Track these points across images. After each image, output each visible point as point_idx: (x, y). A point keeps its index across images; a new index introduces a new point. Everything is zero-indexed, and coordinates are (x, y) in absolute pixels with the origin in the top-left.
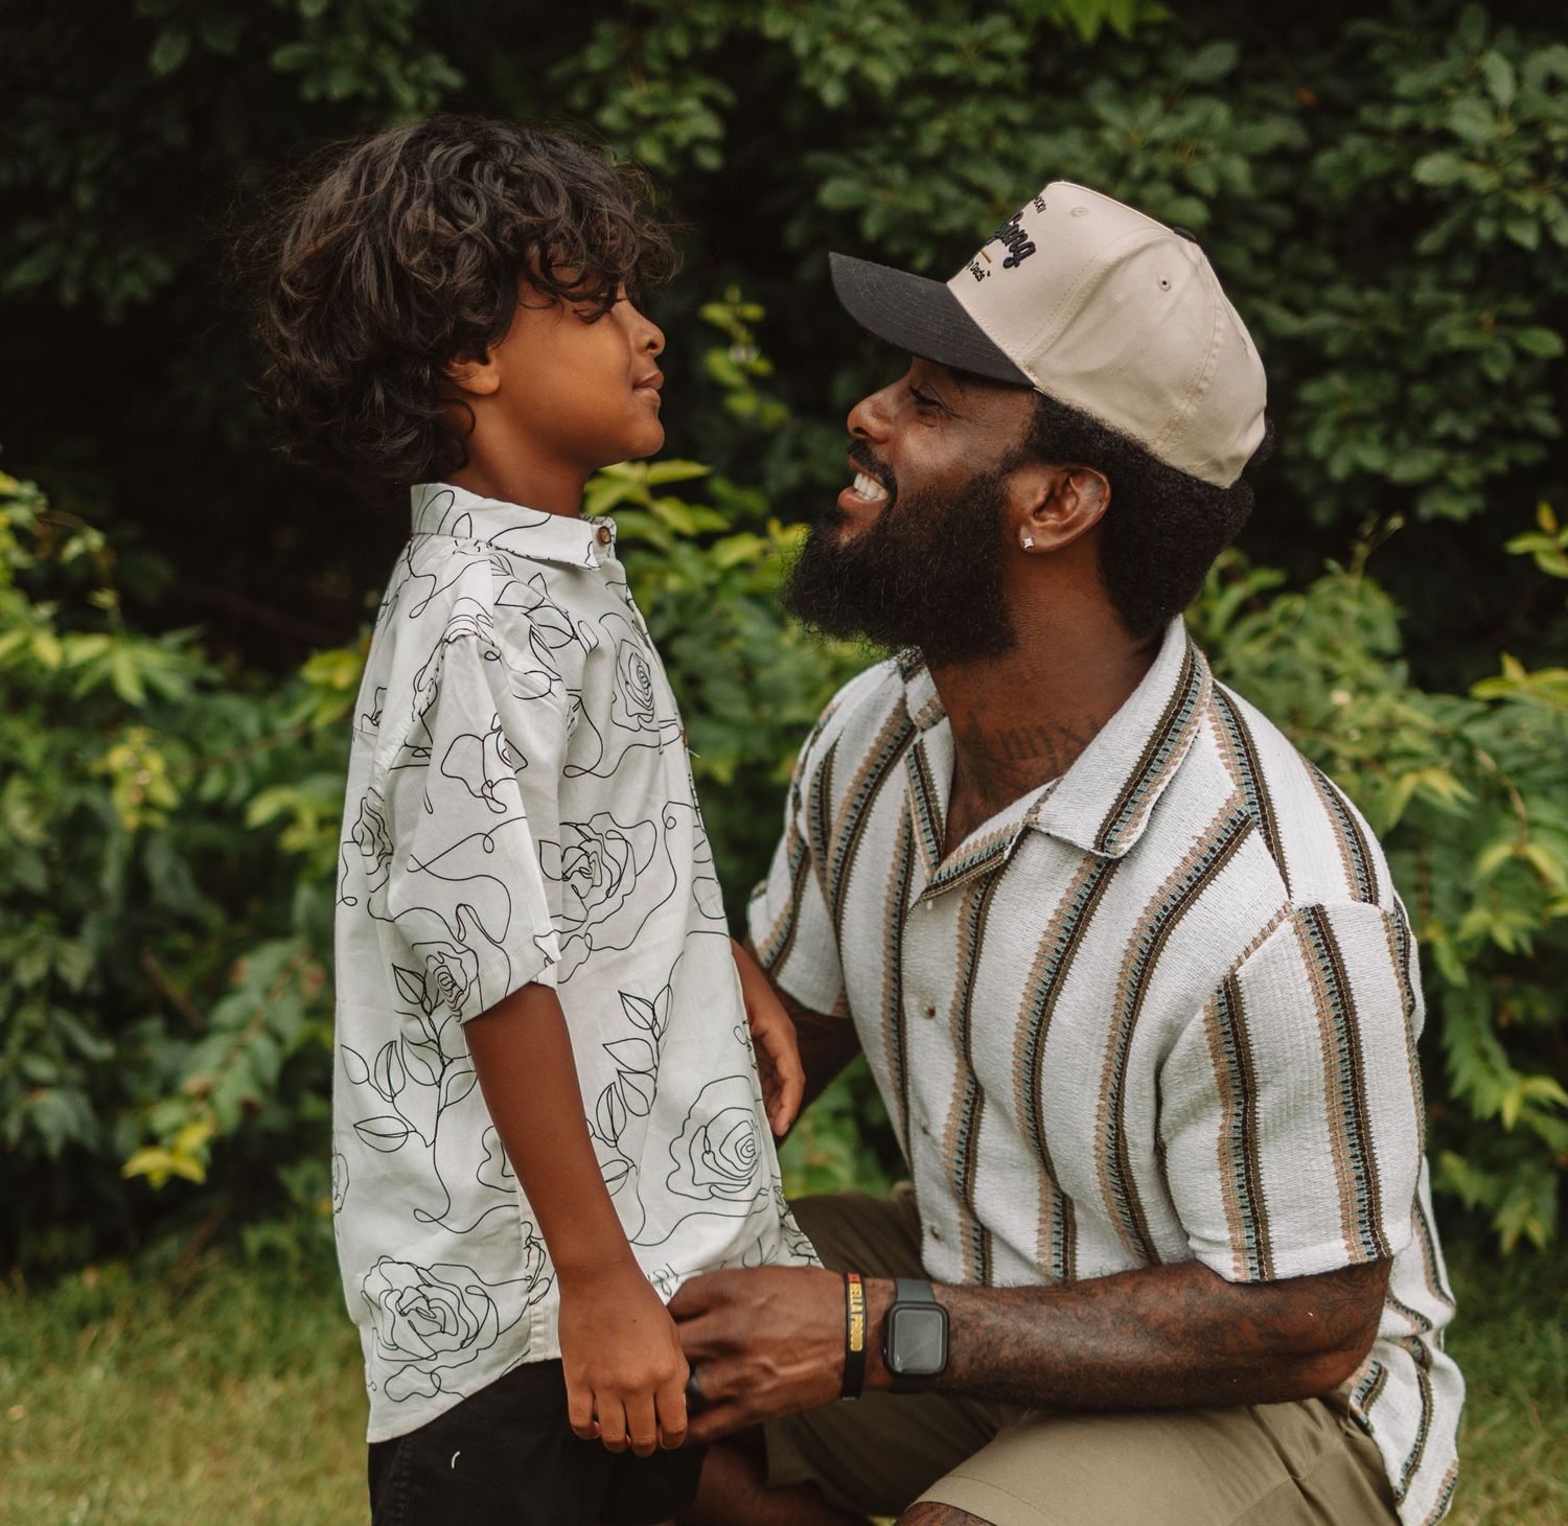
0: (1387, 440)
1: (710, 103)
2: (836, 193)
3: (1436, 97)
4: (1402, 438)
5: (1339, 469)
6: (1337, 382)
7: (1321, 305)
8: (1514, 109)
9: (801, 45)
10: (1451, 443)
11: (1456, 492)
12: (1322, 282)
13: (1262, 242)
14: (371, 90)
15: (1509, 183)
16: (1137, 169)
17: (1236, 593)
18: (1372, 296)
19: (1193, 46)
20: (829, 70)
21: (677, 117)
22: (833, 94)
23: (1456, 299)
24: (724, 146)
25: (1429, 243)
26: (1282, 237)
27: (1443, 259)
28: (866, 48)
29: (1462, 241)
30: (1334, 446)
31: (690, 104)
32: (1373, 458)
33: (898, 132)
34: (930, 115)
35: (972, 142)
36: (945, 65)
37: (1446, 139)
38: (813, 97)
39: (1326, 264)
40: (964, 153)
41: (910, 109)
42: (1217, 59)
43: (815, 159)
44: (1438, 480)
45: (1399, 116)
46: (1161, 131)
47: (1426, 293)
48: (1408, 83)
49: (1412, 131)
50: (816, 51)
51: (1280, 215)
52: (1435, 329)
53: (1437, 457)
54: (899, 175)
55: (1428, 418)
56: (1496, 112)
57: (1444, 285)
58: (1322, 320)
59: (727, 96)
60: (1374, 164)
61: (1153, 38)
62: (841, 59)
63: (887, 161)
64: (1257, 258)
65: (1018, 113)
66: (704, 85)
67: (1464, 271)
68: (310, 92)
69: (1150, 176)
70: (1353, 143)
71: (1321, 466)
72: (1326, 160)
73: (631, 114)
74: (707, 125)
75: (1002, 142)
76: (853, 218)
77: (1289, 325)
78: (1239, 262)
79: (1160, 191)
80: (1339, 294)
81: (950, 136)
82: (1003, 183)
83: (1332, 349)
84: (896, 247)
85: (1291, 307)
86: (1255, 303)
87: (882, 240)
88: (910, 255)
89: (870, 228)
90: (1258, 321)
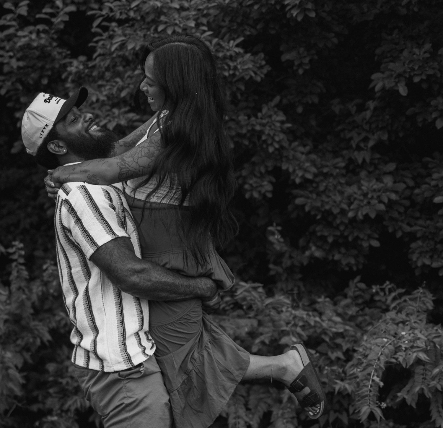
0: (431, 257)
1: (270, 182)
2: (299, 201)
4: (436, 256)
5: (419, 264)
6: (420, 243)
7: (416, 224)
9: (291, 170)
12: (417, 219)
13: (402, 210)
17: (393, 295)
18: (428, 222)
19: (386, 163)
20: (297, 175)
21: (262, 186)
22: (298, 181)
24: (273, 192)
26: (407, 208)
28: (306, 171)
30: (418, 258)
31: (265, 183)
32: (427, 262)
33: (315, 185)
34: (322, 181)
35: (332, 188)
36: (325, 170)
38: (294, 181)
39: (418, 215)
40: (330, 190)
41: (318, 179)
42: (391, 167)
43: (295, 192)
45: (433, 183)
46: (375, 187)
47: (440, 224)
49: (436, 187)
50: (294, 171)
51: (407, 203)
54: (314, 196)
55: (441, 253)
58: (416, 228)
59: (274, 180)
60: (427, 194)
61: (376, 161)
62: (300, 173)
63: (311, 192)
64: (400, 214)
65: (343, 181)
66: (268, 178)
69: (372, 198)
70: (424, 187)
71: (416, 262)
72: (417, 191)
73: (252, 186)
74: (269, 187)
75: (339, 188)
76: (303, 206)
77: (408, 229)
78: (395, 215)
79: (374, 202)
80: (421, 222)
81: (326, 186)
82: (338, 198)
83: (418, 235)
84: (313, 213)
85: (409, 224)
86: (400, 224)
87: (309, 212)
88: (316, 215)
89: (307, 209)
90: (401, 228)
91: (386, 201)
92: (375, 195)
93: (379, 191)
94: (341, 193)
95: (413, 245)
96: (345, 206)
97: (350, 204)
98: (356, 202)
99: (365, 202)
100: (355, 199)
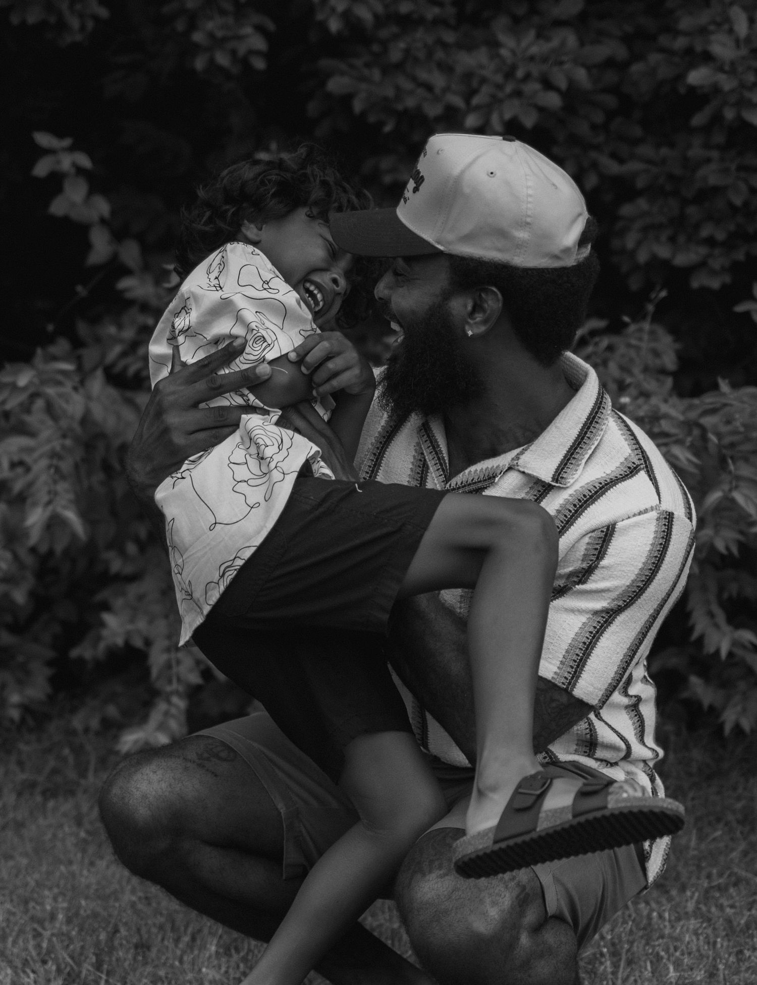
0: (672, 239)
1: (259, 29)
2: (336, 85)
3: (703, 31)
4: (682, 239)
5: (642, 257)
6: (642, 204)
7: (632, 156)
8: (748, 40)
10: (710, 242)
11: (713, 273)
12: (636, 142)
13: (599, 118)
14: (52, 20)
15: (742, 86)
16: (520, 73)
18: (664, 151)
20: (332, 11)
21: (240, 38)
22: (334, 26)
23: (715, 154)
24: (268, 56)
25: (699, 119)
26: (610, 115)
27: (707, 129)
29: (717, 118)
30: (639, 243)
31: (248, 30)
32: (663, 252)
33: (376, 48)
34: (396, 37)
35: (421, 55)
36: (404, 8)
37: (707, 58)
38: (323, 26)
39: (638, 131)
40: (415, 61)
41: (384, 33)
42: (572, 5)
43: (325, 63)
44: (702, 264)
45: (680, 43)
46: (534, 50)
47: (696, 151)
48: (686, 22)
49: (689, 51)
51: (611, 101)
52: (701, 173)
53: (703, 251)
54: (376, 74)
55: (697, 227)
56: (737, 42)
57: (707, 146)
58: (633, 166)
59: (271, 26)
60: (665, 72)
62: (341, 4)
63: (367, 65)
64: (594, 127)
65: (450, 37)
66: (257, 18)
67: (719, 138)
68: (15, 20)
69: (527, 77)
70: (654, 58)
71: (633, 254)
72: (636, 68)
73: (211, 36)
74: (258, 43)
75: (440, 55)
76: (347, 99)
77: (613, 168)
78: (583, 128)
79: (532, 87)
80: (646, 150)
81: (407, 51)
82: (438, 80)
83: (640, 183)
84: (372, 119)
85: (614, 156)
86: (593, 155)
87: (363, 114)
88: (381, 124)
89: (358, 106)
90: (595, 165)
91: (563, 85)
92: (535, 70)
93: (544, 59)
94: (447, 69)
95: (626, 210)
96: (457, 101)
97: (469, 95)
98: (485, 90)
99: (509, 89)
100: (483, 80)
